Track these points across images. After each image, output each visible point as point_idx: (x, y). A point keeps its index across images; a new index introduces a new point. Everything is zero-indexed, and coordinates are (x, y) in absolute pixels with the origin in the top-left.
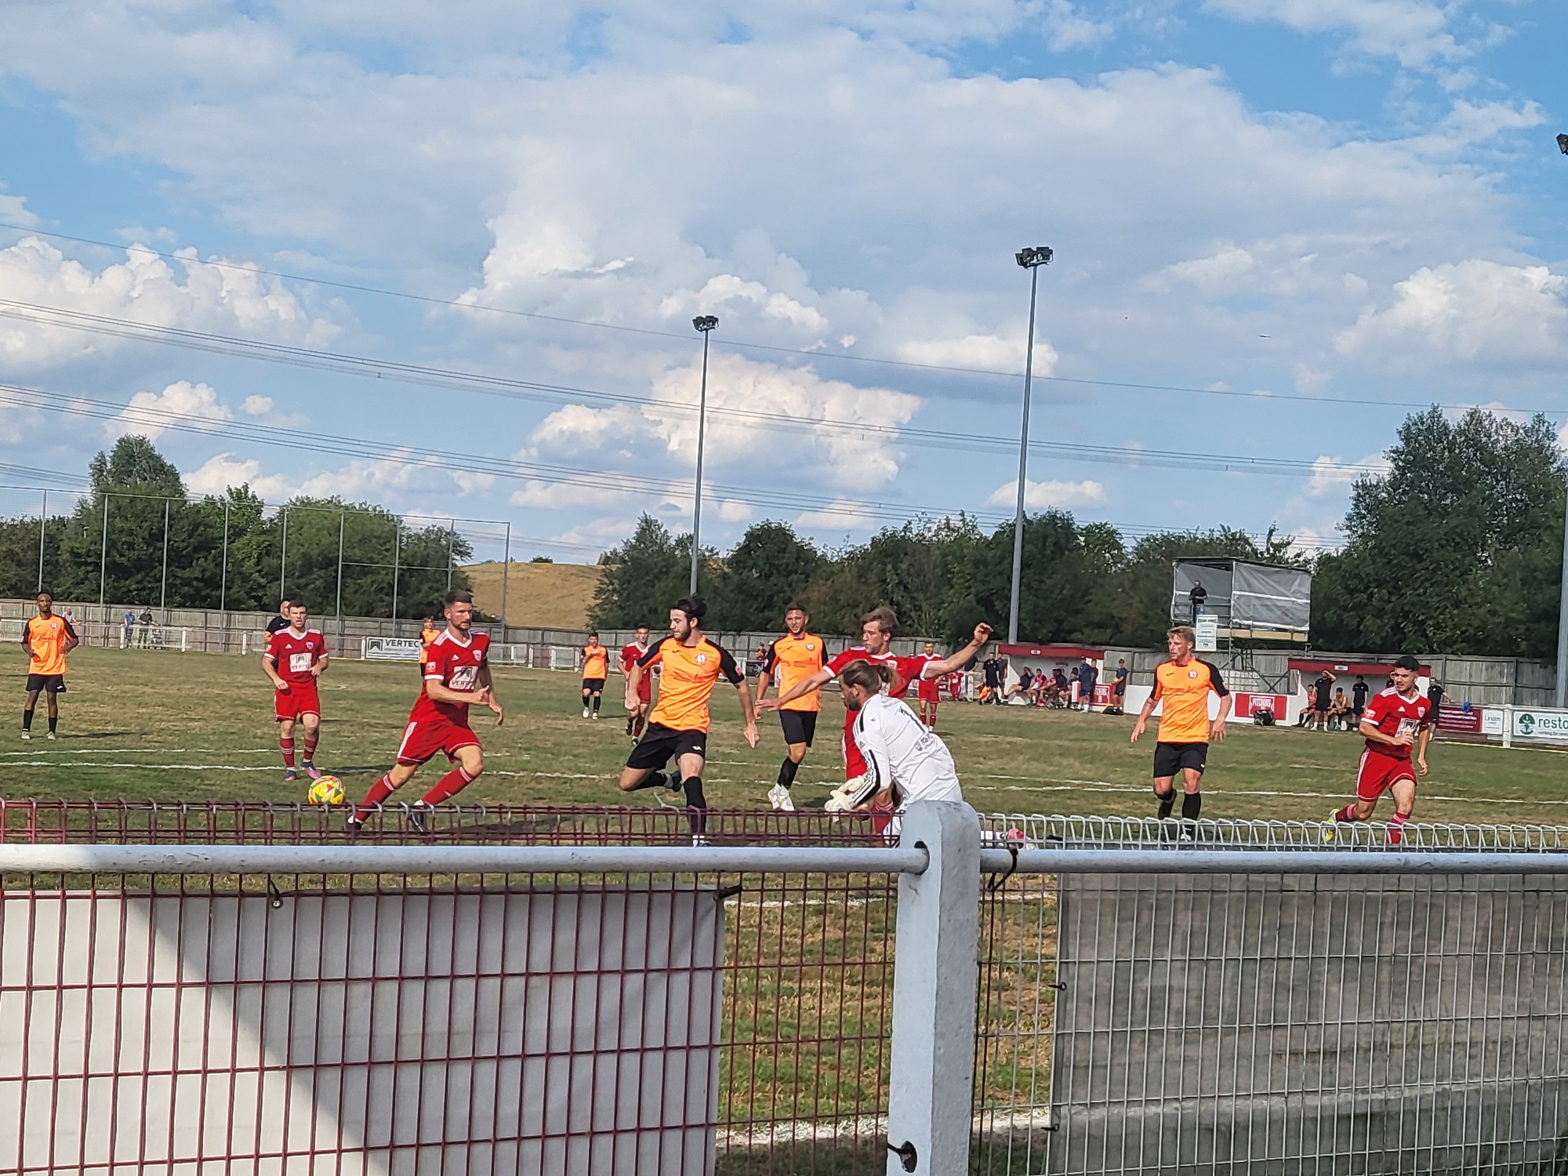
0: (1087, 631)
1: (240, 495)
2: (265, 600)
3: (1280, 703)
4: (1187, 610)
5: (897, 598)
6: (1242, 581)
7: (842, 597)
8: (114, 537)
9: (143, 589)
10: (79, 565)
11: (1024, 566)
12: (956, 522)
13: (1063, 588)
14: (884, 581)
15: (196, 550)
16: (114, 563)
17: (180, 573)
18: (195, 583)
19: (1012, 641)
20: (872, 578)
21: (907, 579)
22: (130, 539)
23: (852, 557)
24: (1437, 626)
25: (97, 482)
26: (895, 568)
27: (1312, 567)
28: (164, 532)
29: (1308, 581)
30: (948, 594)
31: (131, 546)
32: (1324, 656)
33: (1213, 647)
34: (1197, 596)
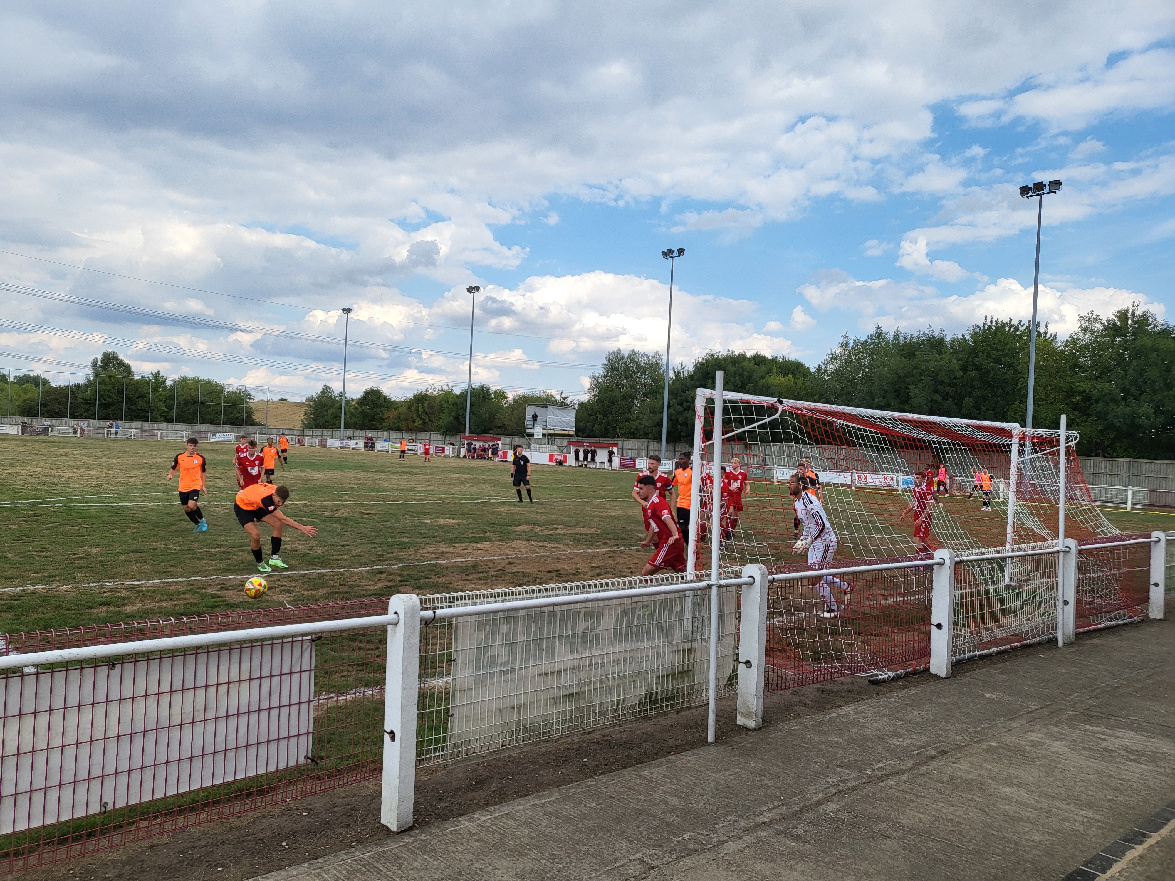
0: (495, 430)
1: (156, 375)
2: (168, 417)
3: (565, 457)
4: (532, 423)
5: (423, 417)
6: (551, 412)
7: (402, 417)
8: (101, 392)
9: (115, 413)
10: (86, 404)
11: (472, 405)
12: (445, 388)
13: (486, 413)
14: (418, 410)
15: (138, 398)
16: (102, 403)
17: (131, 407)
19: (467, 434)
20: (413, 409)
21: (427, 410)
22: (109, 393)
23: (405, 402)
24: (620, 428)
25: (94, 369)
26: (422, 405)
27: (576, 407)
28: (124, 390)
29: (574, 412)
30: (443, 416)
31: (109, 396)
32: (580, 439)
33: (541, 437)
34: (535, 417)
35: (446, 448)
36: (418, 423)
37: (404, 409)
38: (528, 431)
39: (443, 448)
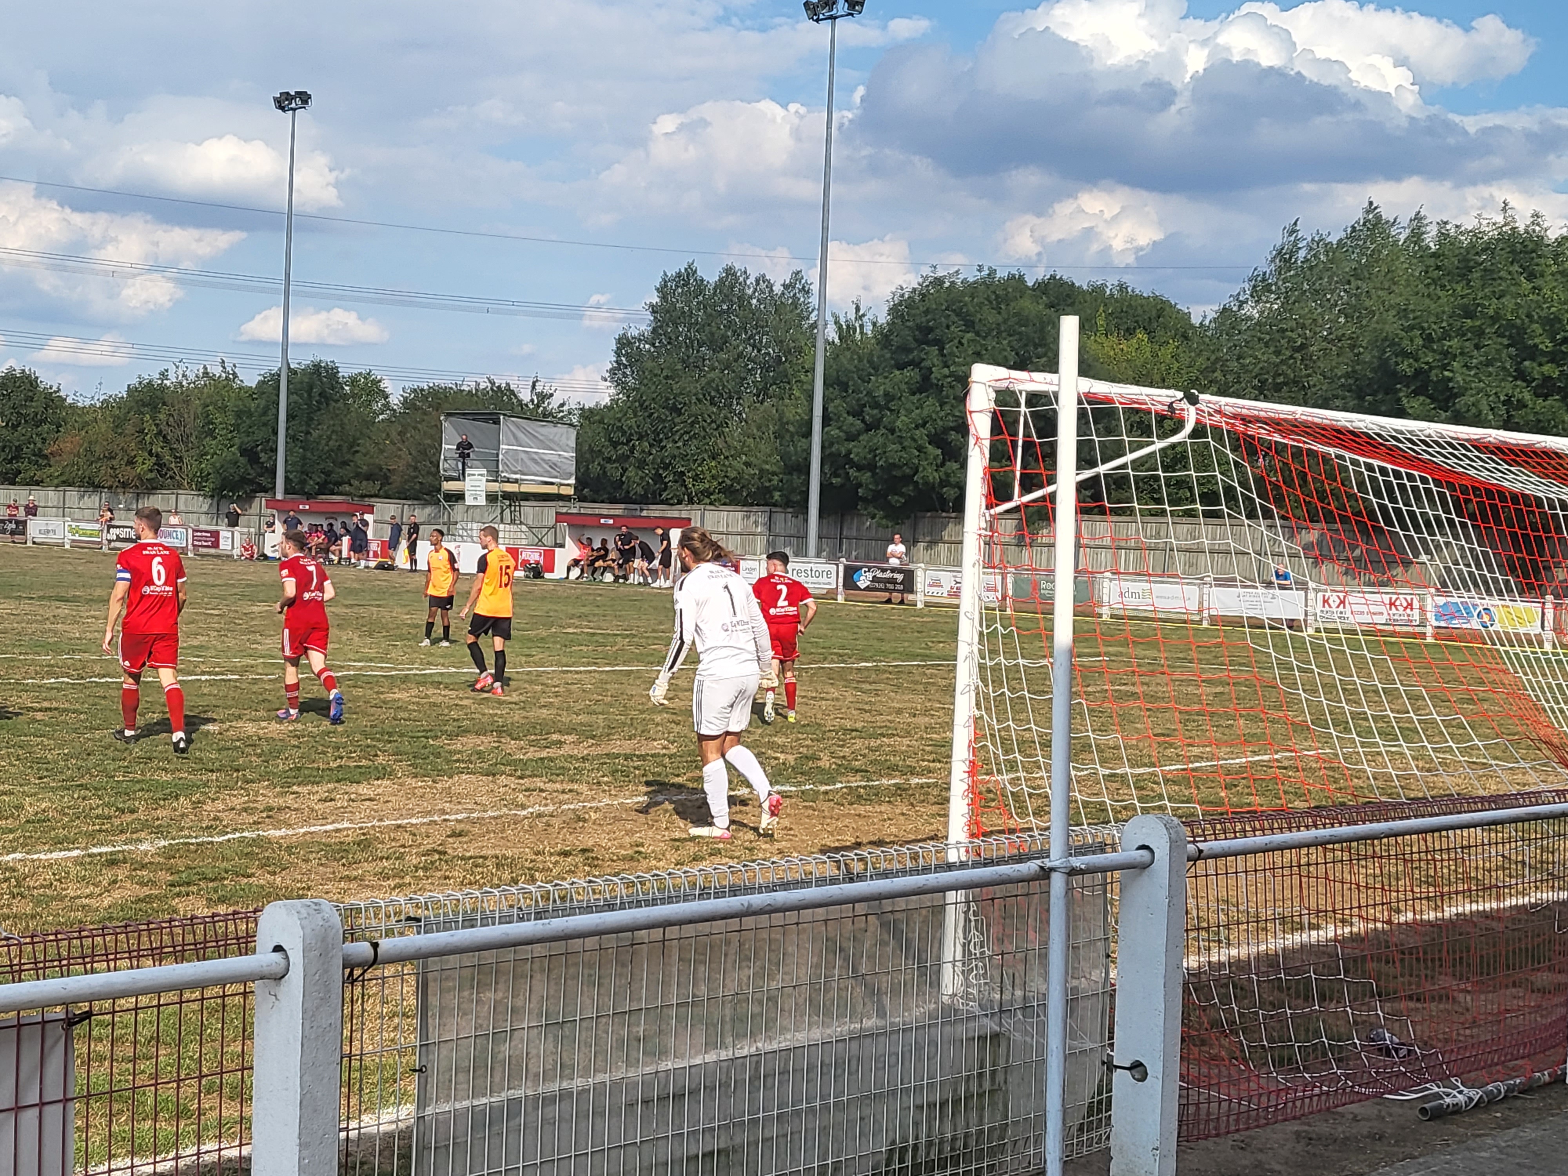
0: (356, 483)
3: (550, 556)
4: (457, 465)
5: (156, 449)
6: (509, 434)
7: (98, 449)
11: (290, 417)
12: (217, 371)
13: (329, 438)
14: (140, 430)
19: (279, 496)
20: (129, 428)
21: (166, 429)
23: (105, 405)
24: (695, 478)
26: (154, 418)
27: (576, 419)
29: (573, 434)
30: (211, 446)
32: (589, 508)
33: (482, 501)
34: (464, 450)
35: (222, 534)
36: (144, 466)
37: (104, 427)
38: (448, 486)
39: (216, 535)
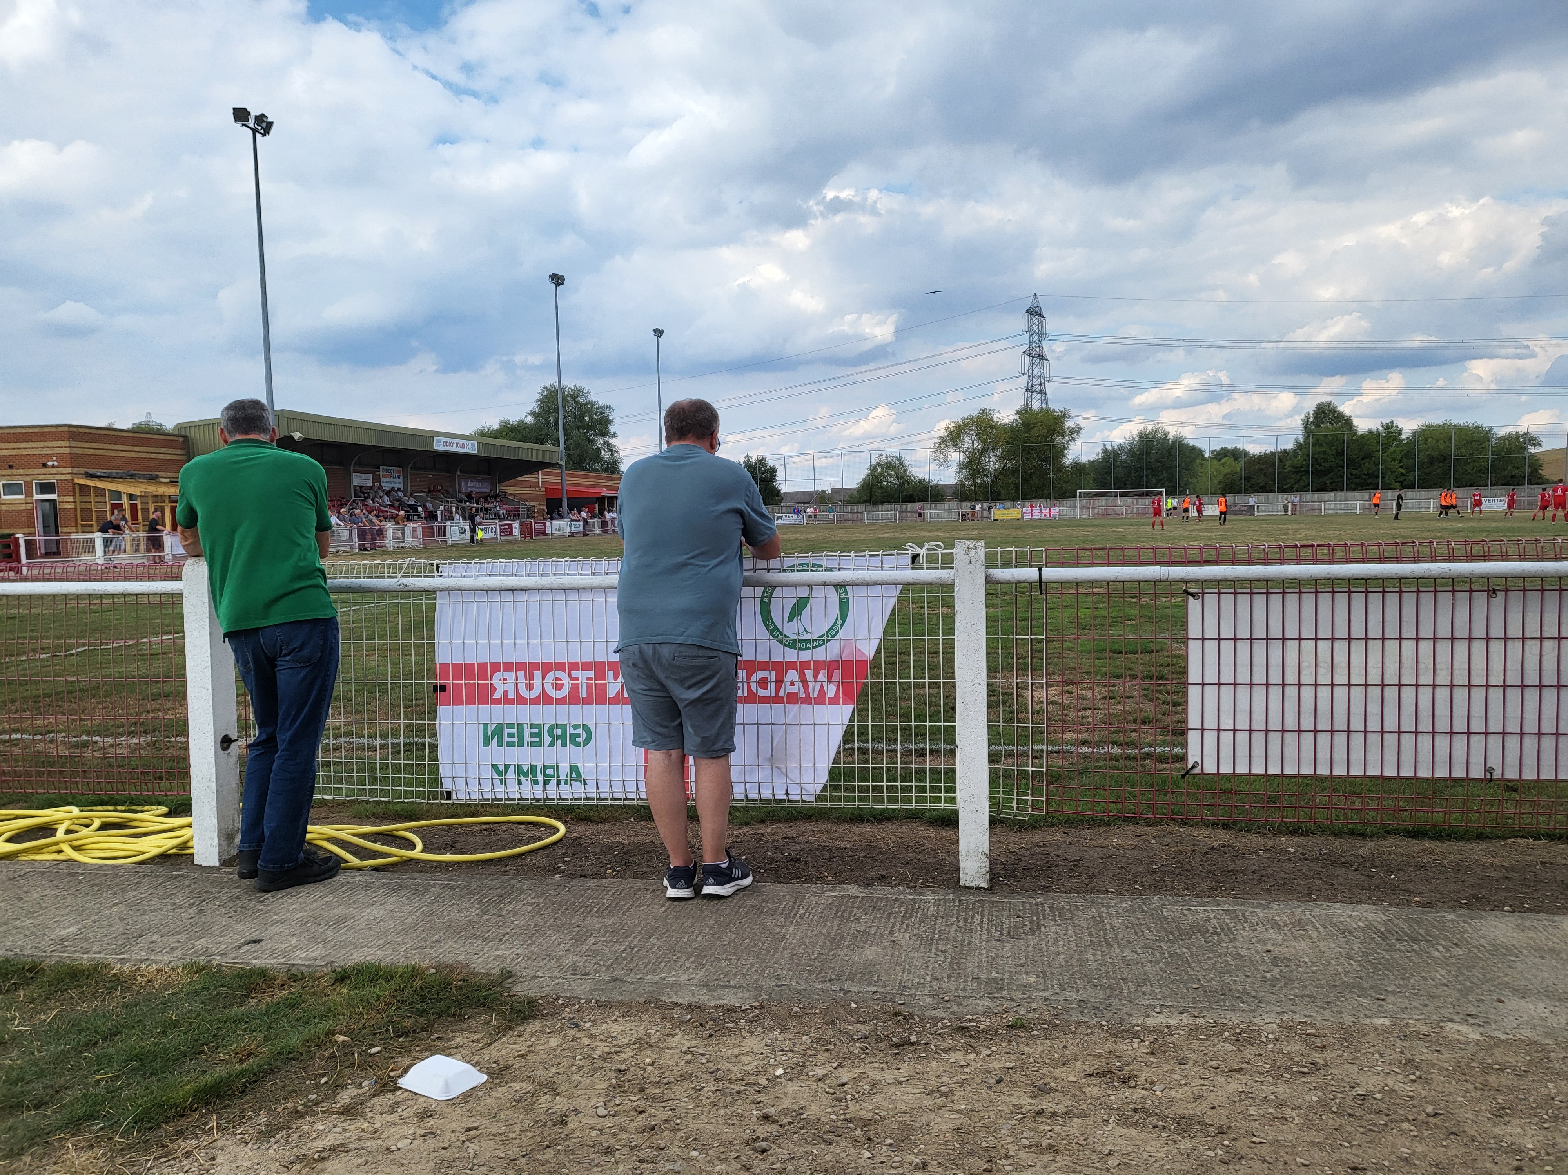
1: (1387, 427)
2: (1405, 483)
8: (1316, 456)
9: (1334, 482)
10: (1297, 472)
15: (1363, 459)
16: (1317, 470)
17: (1354, 472)
18: (1364, 477)
22: (1325, 456)
25: (1306, 427)
28: (1343, 451)
31: (1326, 460)
